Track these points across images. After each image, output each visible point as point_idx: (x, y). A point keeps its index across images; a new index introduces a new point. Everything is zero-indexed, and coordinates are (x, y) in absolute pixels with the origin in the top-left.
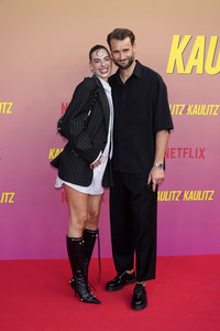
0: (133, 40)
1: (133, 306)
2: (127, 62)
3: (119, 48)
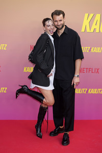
0: (64, 15)
1: (63, 144)
2: (61, 26)
3: (57, 20)
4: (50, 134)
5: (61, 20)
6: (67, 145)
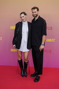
1: (35, 81)
2: (35, 15)
4: (31, 76)
5: (35, 12)
6: (38, 82)
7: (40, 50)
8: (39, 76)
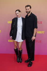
4: (25, 62)
7: (32, 41)
8: (32, 61)
